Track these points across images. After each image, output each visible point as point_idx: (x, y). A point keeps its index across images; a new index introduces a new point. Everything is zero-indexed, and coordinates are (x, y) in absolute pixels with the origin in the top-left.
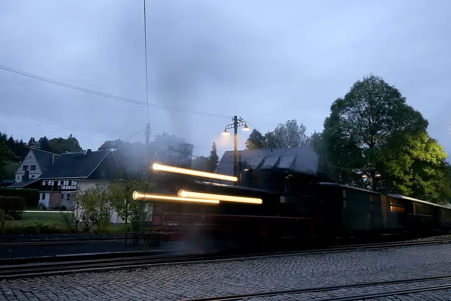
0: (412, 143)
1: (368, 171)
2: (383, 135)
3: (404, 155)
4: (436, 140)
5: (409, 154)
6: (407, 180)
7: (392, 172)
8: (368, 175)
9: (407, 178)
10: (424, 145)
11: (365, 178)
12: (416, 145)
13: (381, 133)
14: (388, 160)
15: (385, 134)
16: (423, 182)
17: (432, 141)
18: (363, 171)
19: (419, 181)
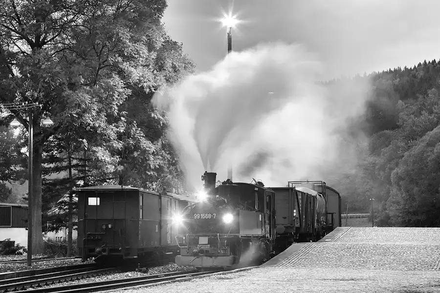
0: (130, 47)
1: (25, 111)
2: (65, 23)
3: (110, 76)
4: (179, 44)
5: (121, 73)
6: (113, 136)
7: (80, 116)
8: (24, 122)
9: (111, 131)
10: (154, 55)
11: (16, 127)
12: (138, 54)
13: (63, 16)
14: (73, 86)
15: (72, 21)
16: (145, 144)
17: (171, 46)
18: (12, 111)
19: (139, 141)
